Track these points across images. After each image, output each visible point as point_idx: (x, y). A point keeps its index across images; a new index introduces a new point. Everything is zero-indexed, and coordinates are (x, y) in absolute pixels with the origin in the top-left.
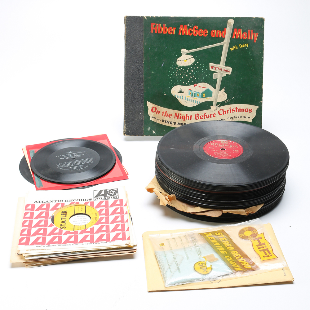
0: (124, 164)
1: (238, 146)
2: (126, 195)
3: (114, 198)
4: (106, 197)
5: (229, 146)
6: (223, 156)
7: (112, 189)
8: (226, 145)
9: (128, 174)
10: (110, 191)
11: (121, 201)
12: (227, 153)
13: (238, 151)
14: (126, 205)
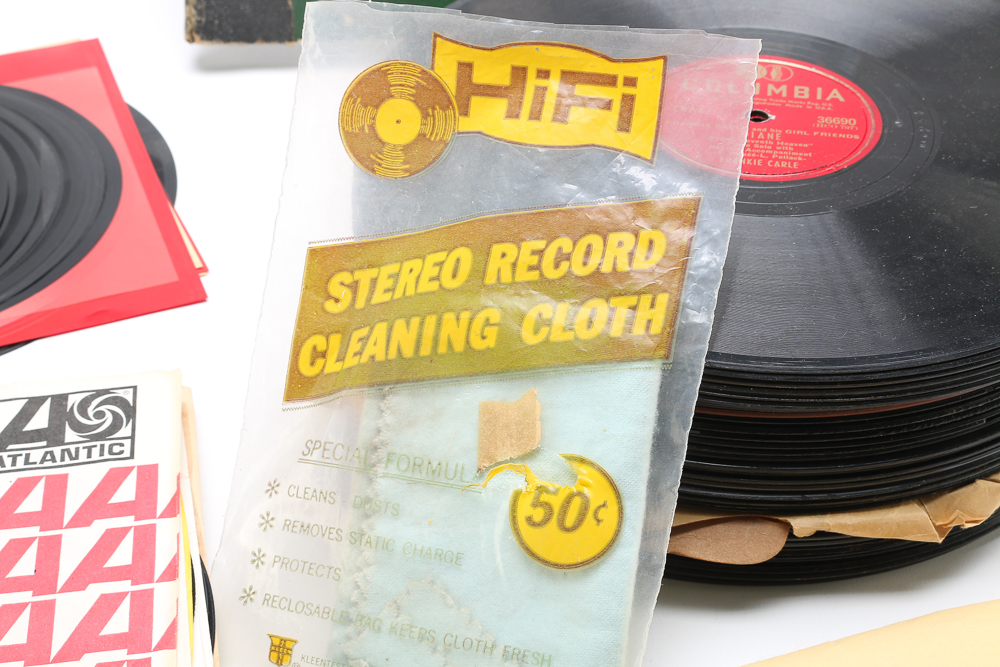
0: (185, 207)
1: (842, 90)
2: (184, 415)
3: (107, 455)
4: (57, 451)
5: (790, 92)
6: (765, 162)
7: (99, 393)
8: (771, 87)
9: (204, 269)
10: (83, 406)
11: (148, 476)
12: (786, 138)
13: (850, 122)
14: (173, 509)
